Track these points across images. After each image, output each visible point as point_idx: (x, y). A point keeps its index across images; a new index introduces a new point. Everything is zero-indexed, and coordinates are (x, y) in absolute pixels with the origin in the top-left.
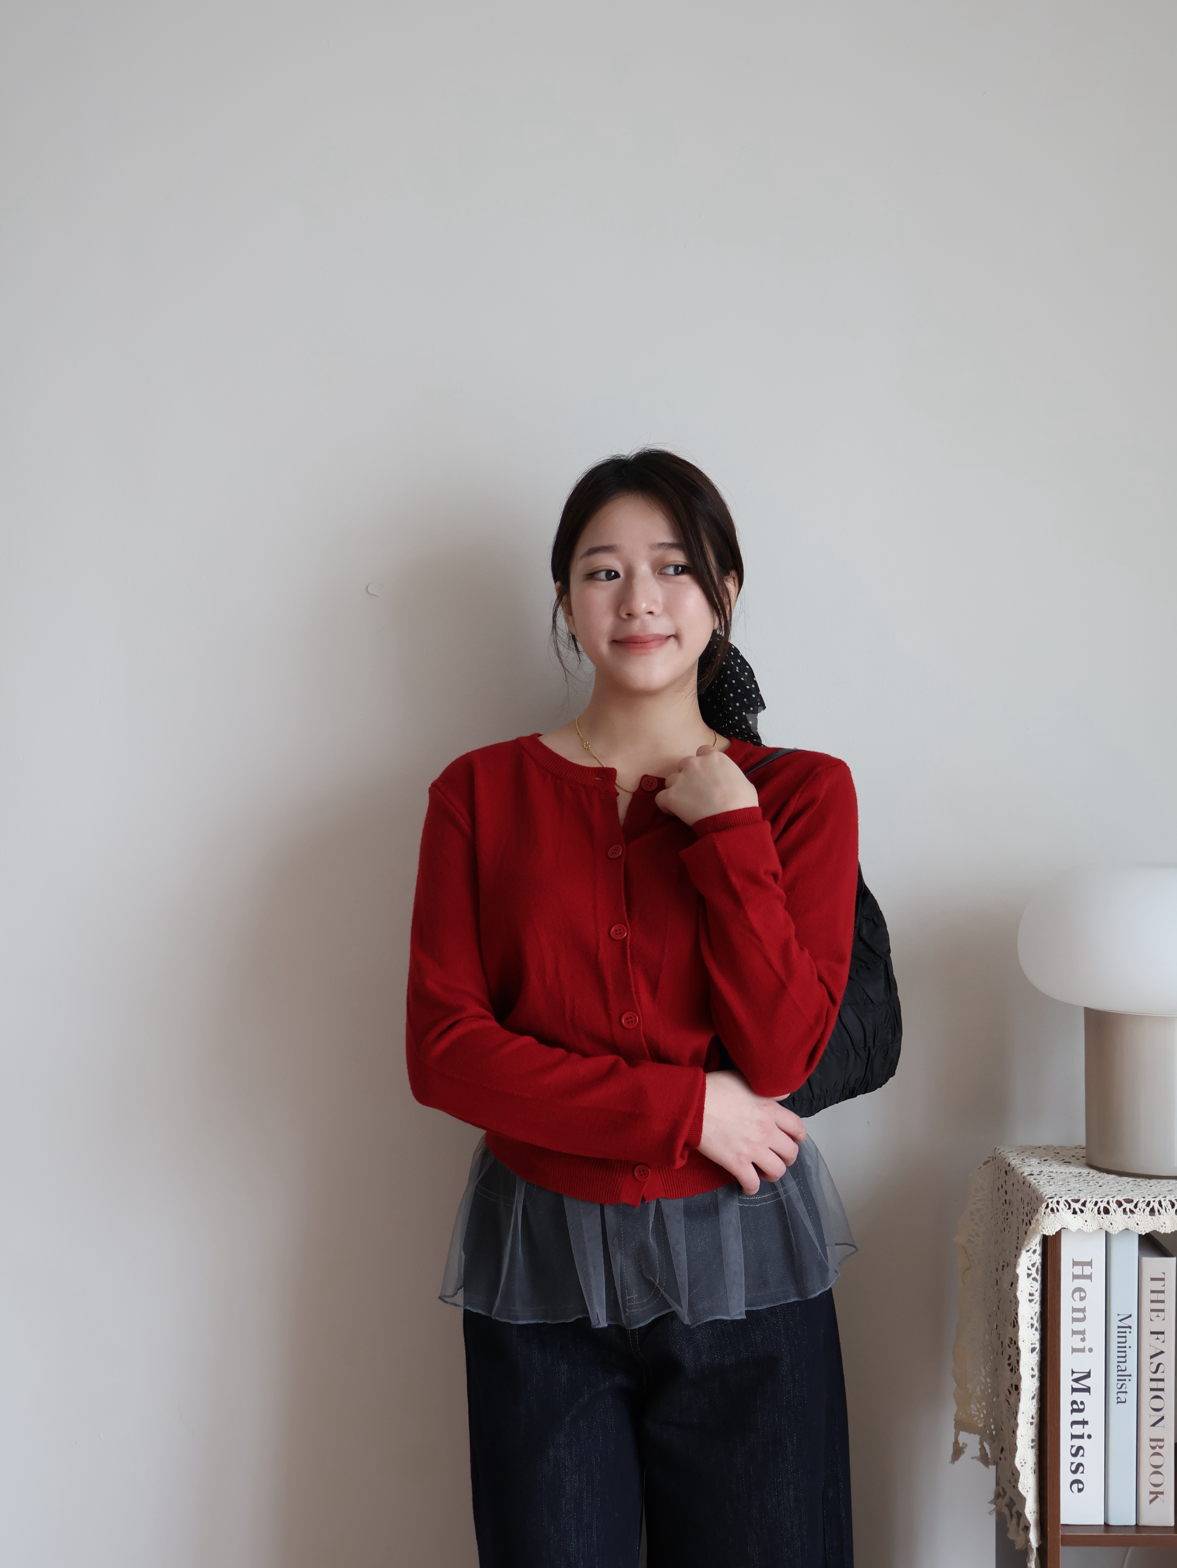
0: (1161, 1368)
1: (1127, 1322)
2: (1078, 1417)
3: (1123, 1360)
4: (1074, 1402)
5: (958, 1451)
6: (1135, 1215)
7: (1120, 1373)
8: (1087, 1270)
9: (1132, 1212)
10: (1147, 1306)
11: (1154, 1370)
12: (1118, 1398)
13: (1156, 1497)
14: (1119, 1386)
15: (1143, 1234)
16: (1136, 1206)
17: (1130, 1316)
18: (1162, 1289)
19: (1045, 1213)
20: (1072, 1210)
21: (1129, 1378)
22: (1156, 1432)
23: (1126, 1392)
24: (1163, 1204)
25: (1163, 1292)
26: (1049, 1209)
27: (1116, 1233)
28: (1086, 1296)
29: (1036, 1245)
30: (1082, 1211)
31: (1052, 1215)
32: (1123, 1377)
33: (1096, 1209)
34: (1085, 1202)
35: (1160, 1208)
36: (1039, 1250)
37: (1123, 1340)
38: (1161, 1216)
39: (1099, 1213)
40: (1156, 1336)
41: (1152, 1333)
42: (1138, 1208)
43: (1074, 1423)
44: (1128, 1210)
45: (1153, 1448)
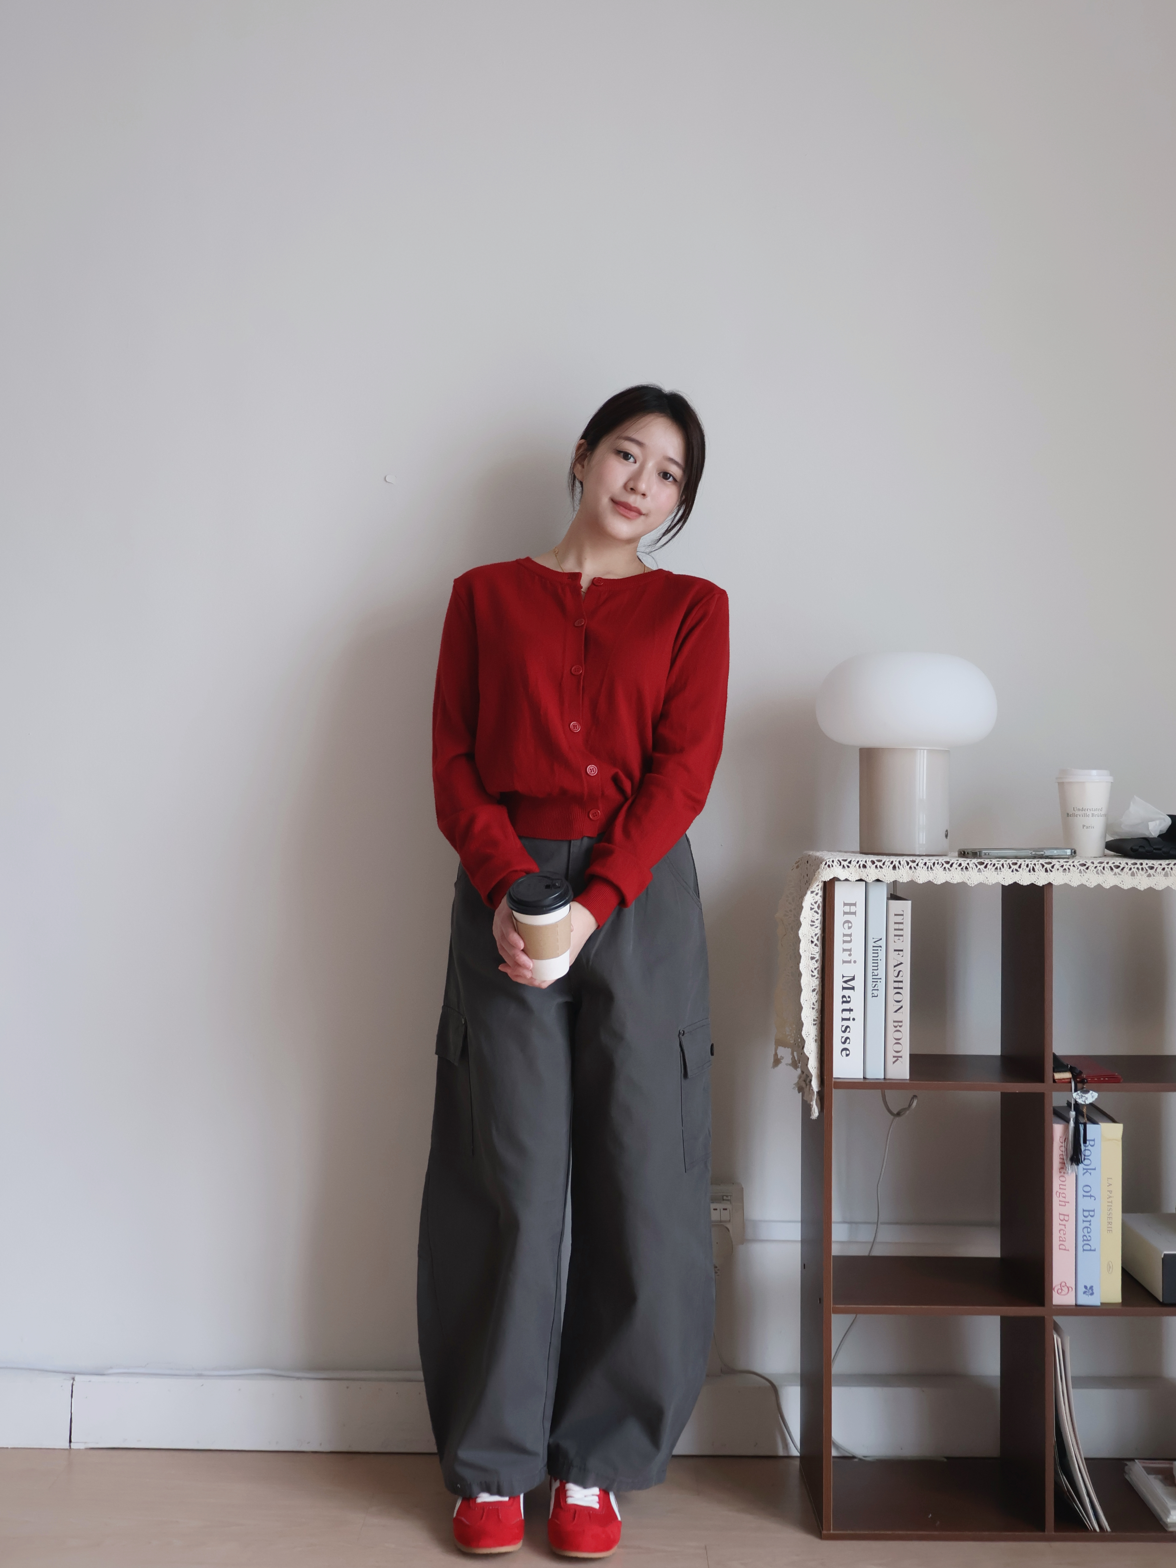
0: (901, 973)
1: (878, 943)
2: (846, 1006)
3: (876, 968)
4: (844, 997)
5: (777, 1061)
6: (883, 870)
7: (874, 977)
8: (853, 909)
9: (881, 867)
10: (892, 932)
11: (896, 975)
12: (873, 993)
13: (898, 1059)
14: (873, 986)
15: (889, 882)
16: (884, 864)
17: (881, 939)
18: (902, 921)
19: (824, 868)
20: (842, 866)
21: (880, 980)
22: (898, 1016)
23: (878, 990)
24: (901, 862)
25: (902, 923)
26: (827, 865)
27: (871, 882)
28: (852, 926)
29: (818, 890)
30: (848, 867)
31: (828, 869)
32: (876, 980)
33: (858, 865)
34: (851, 861)
35: (899, 865)
36: (820, 893)
37: (876, 955)
38: (900, 871)
39: (859, 867)
40: (897, 952)
41: (895, 950)
42: (885, 865)
43: (844, 1010)
44: (878, 866)
45: (895, 1027)
